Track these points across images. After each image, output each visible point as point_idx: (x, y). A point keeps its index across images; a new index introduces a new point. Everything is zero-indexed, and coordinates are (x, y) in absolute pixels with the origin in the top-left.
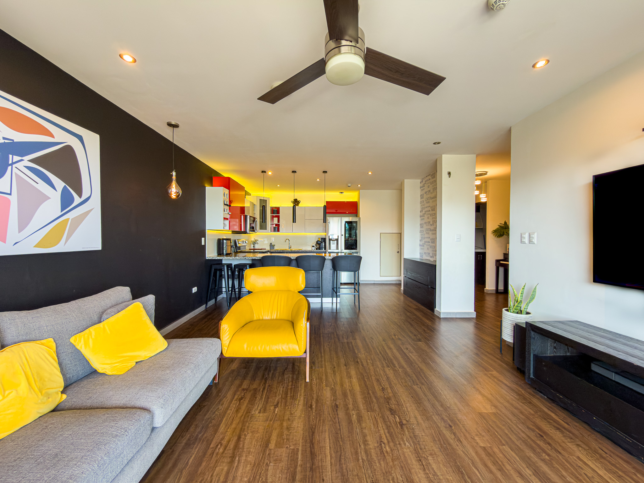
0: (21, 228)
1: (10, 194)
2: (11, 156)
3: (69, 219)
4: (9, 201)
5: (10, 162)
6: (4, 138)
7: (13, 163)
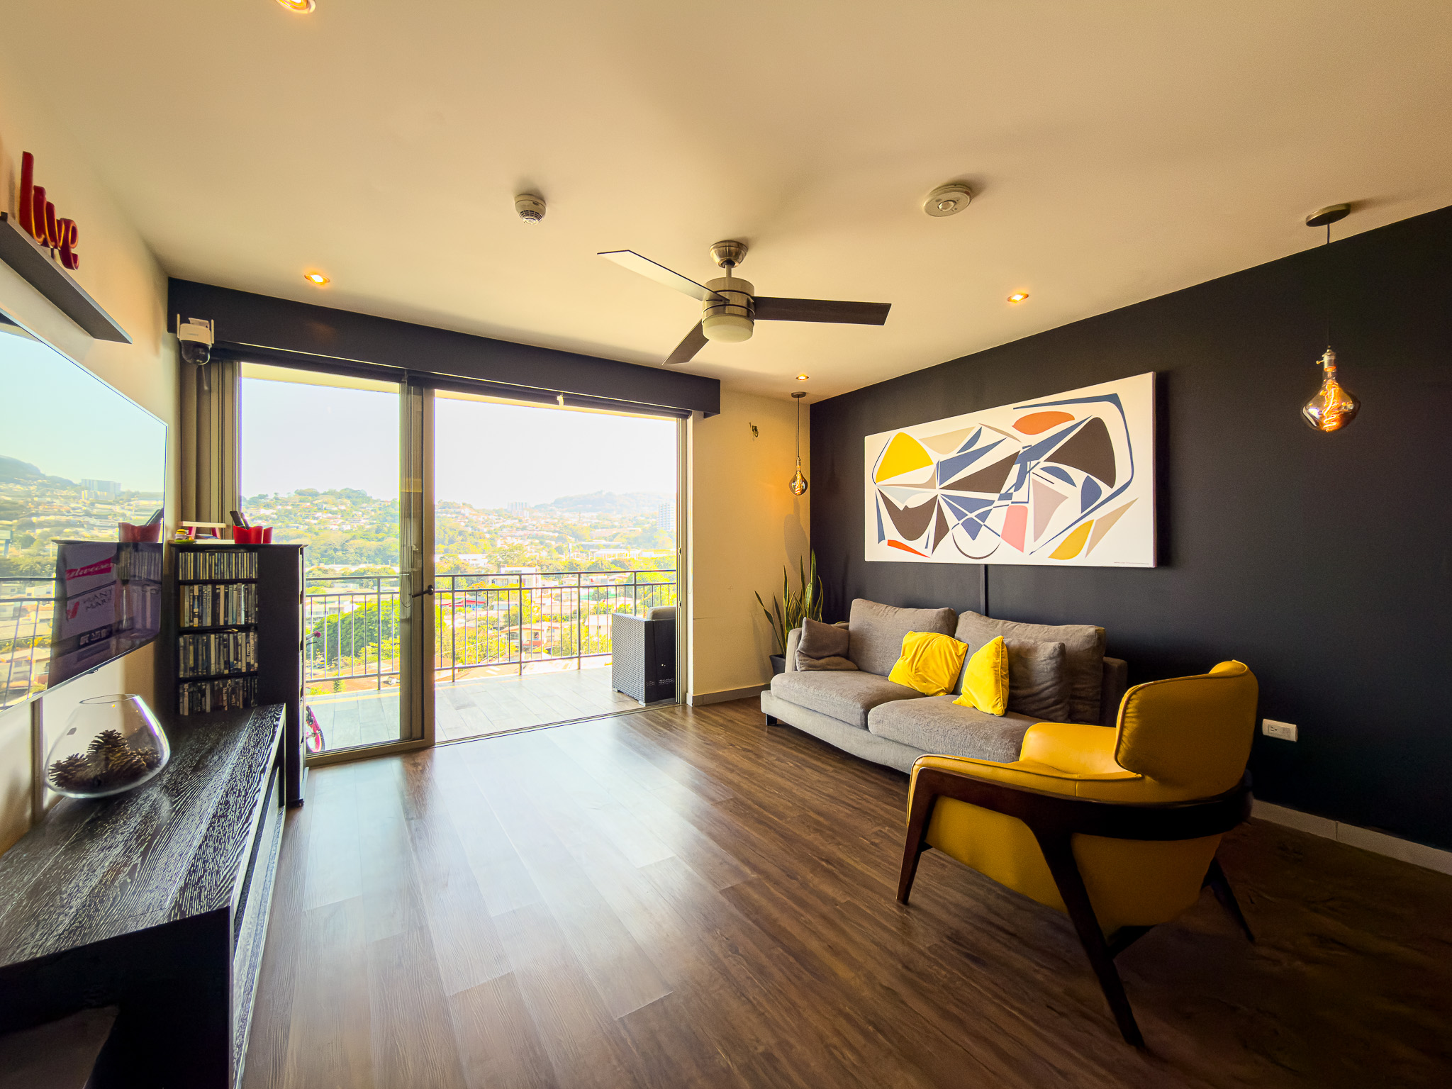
0: (1037, 535)
1: (1028, 503)
2: (1029, 463)
3: (1093, 520)
4: (1026, 508)
5: (1028, 469)
6: (1024, 448)
7: (1031, 470)
